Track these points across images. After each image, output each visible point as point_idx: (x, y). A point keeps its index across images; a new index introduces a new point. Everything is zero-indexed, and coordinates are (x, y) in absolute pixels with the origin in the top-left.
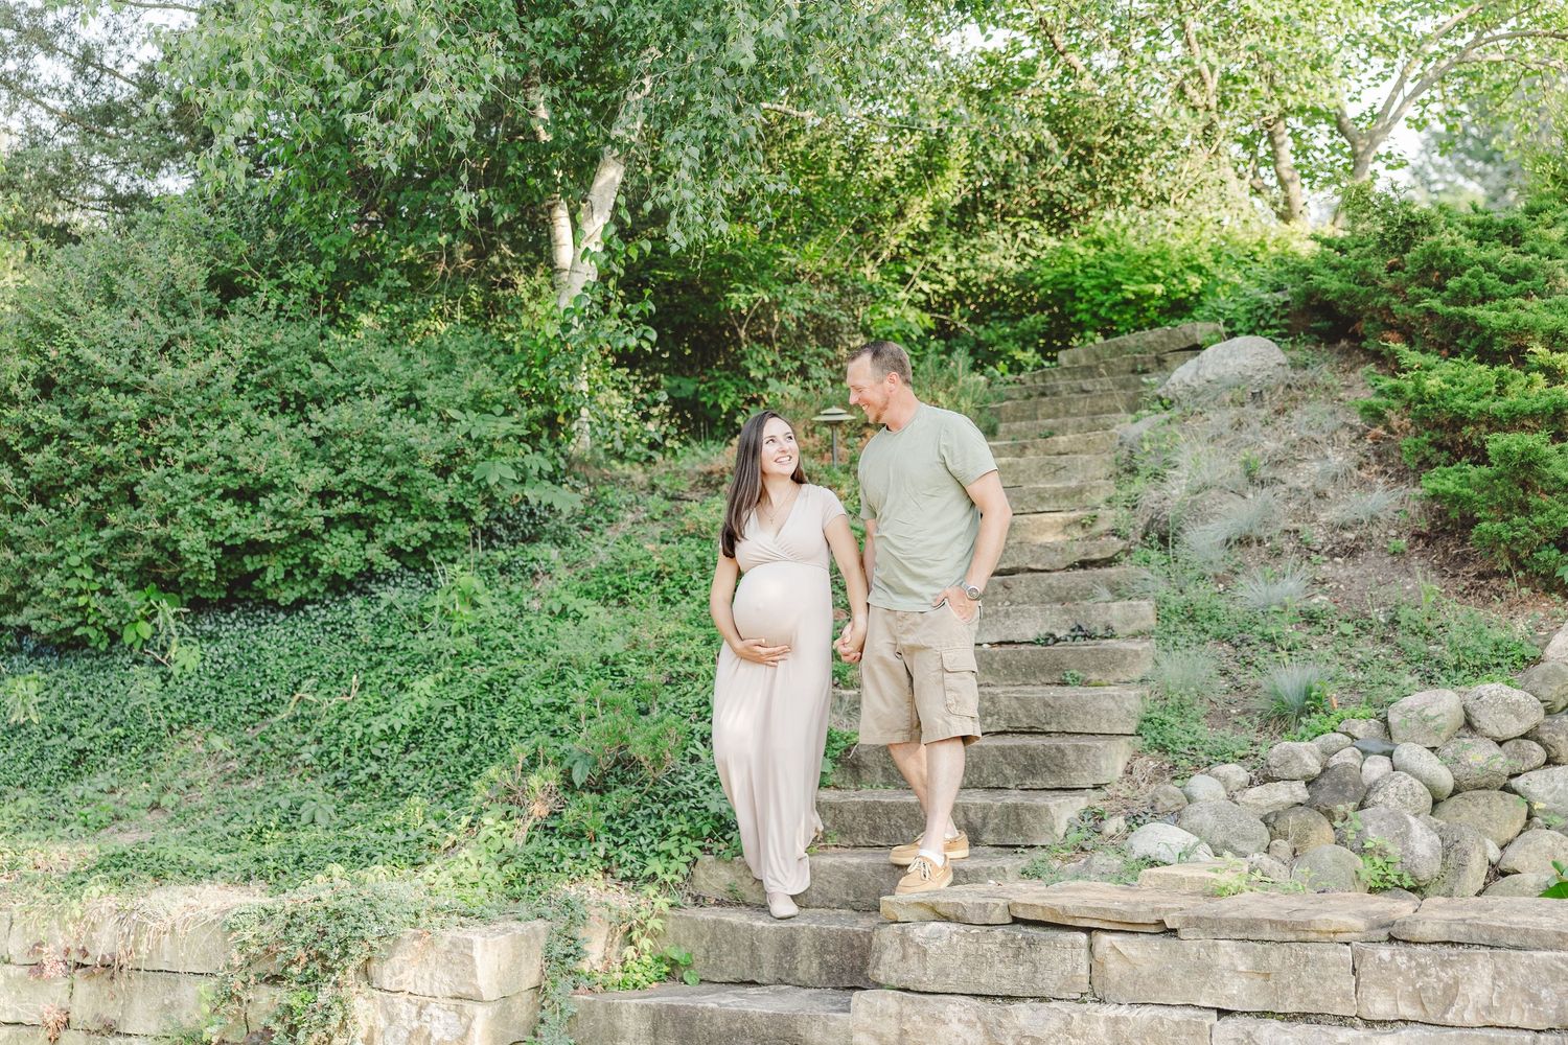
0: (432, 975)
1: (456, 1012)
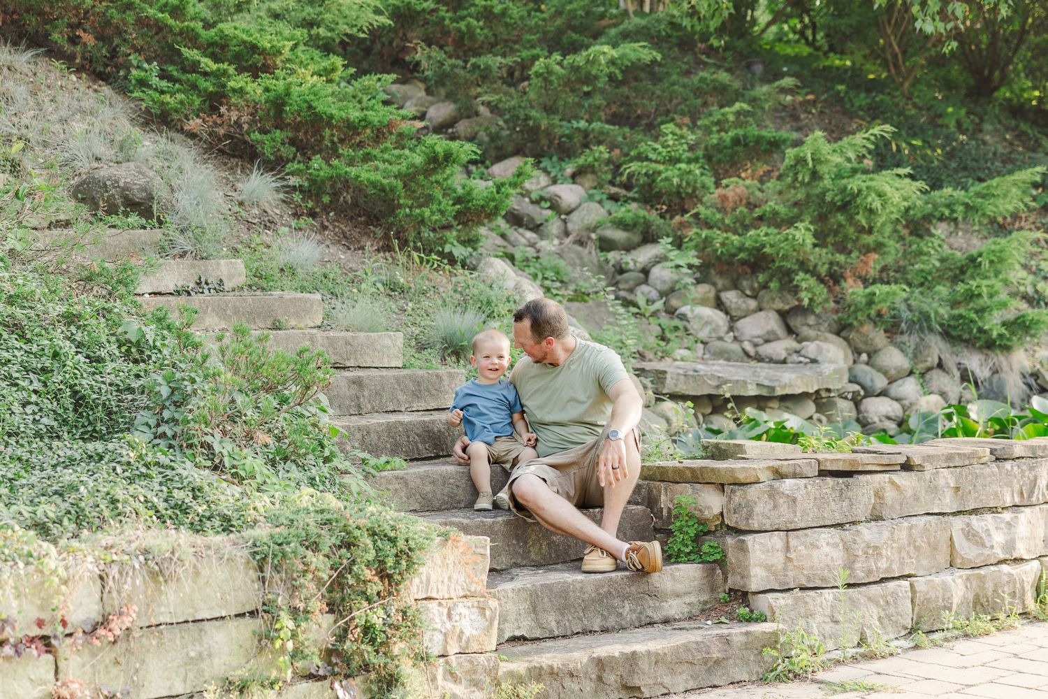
0: (450, 578)
1: (478, 607)
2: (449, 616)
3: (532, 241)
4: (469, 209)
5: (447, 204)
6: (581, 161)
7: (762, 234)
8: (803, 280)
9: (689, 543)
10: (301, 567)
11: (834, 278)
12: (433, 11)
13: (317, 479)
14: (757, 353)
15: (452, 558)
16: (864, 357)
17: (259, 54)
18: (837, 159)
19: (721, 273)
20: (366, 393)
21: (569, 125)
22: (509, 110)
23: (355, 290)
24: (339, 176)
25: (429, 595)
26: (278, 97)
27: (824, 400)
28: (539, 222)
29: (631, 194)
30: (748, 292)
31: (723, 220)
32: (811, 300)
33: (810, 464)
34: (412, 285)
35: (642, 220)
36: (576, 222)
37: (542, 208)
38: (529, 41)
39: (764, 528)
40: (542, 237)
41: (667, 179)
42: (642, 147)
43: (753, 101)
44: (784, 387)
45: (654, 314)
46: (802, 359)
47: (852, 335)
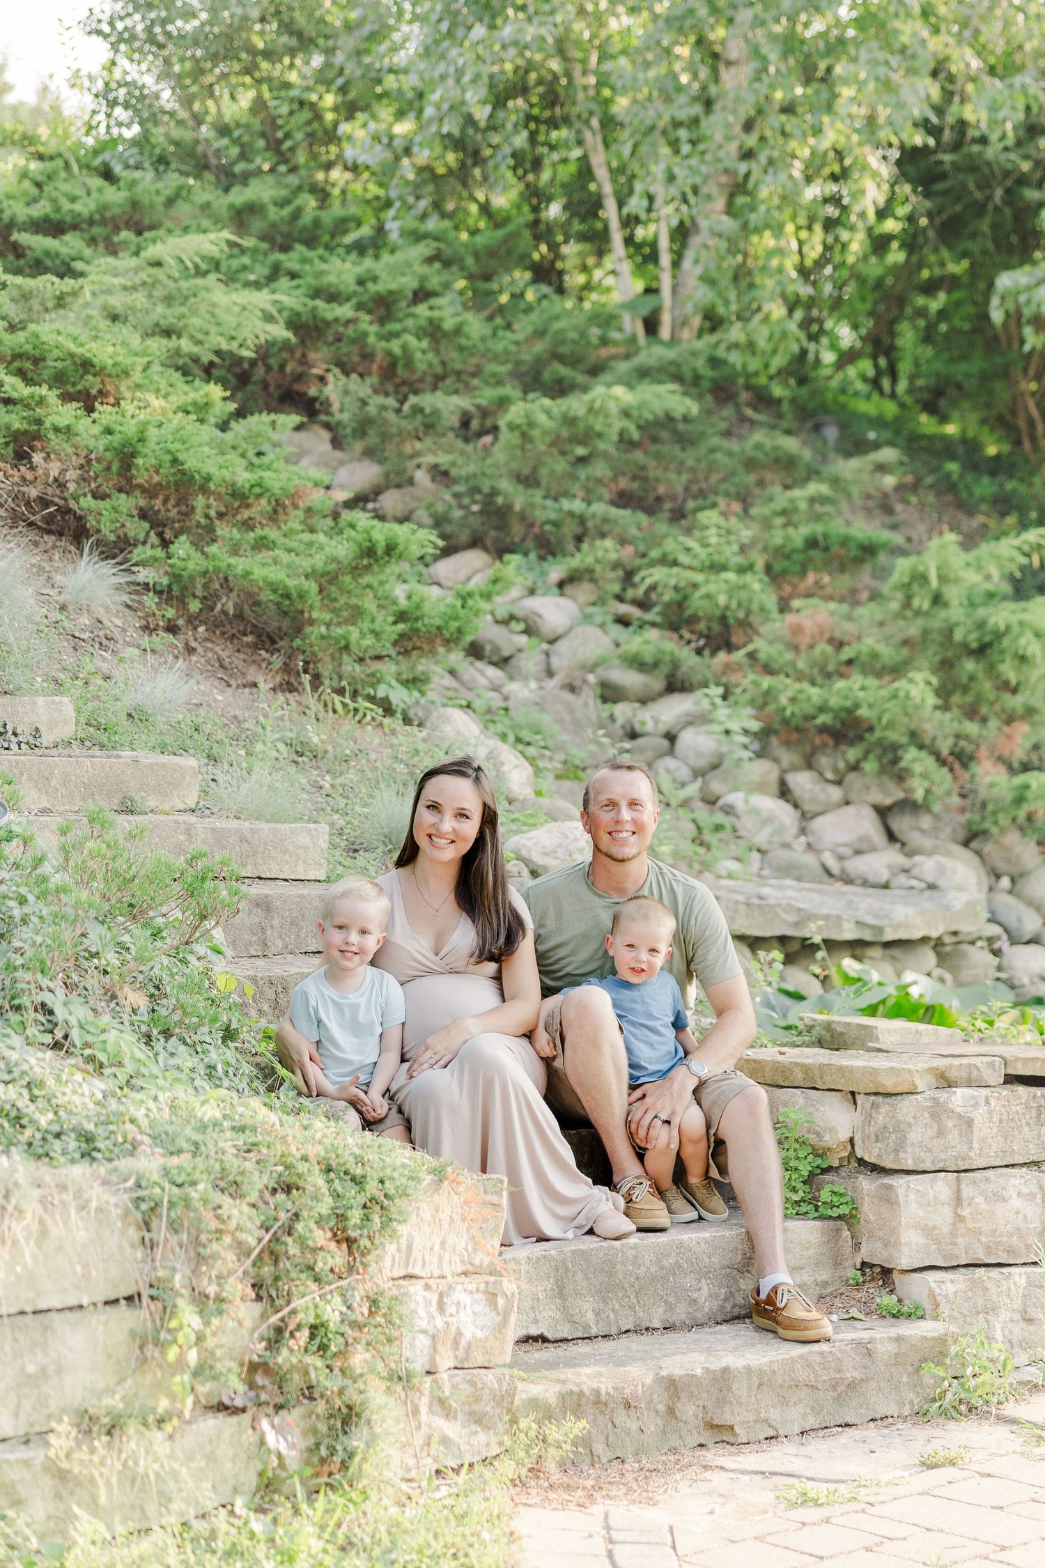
1: (486, 1292)
2: (441, 1307)
3: (497, 682)
4: (418, 630)
5: (383, 621)
6: (575, 562)
7: (857, 686)
8: (914, 760)
9: (799, 1185)
10: (213, 1224)
11: (961, 759)
12: (348, 322)
13: (220, 1068)
14: (843, 871)
15: (448, 1211)
16: (1005, 882)
17: (95, 375)
18: (972, 577)
19: (787, 744)
20: (275, 923)
21: (556, 506)
22: (467, 479)
23: (242, 752)
24: (217, 570)
25: (411, 1271)
26: (127, 443)
27: (948, 949)
28: (506, 653)
29: (650, 616)
30: (829, 775)
31: (794, 665)
32: (928, 792)
33: (992, 1065)
34: (330, 748)
35: (668, 658)
36: (563, 657)
37: (512, 632)
38: (494, 375)
39: (921, 1167)
40: (511, 678)
41: (708, 596)
42: (670, 545)
43: (835, 481)
44: (897, 927)
45: (685, 804)
46: (914, 883)
47: (988, 848)
